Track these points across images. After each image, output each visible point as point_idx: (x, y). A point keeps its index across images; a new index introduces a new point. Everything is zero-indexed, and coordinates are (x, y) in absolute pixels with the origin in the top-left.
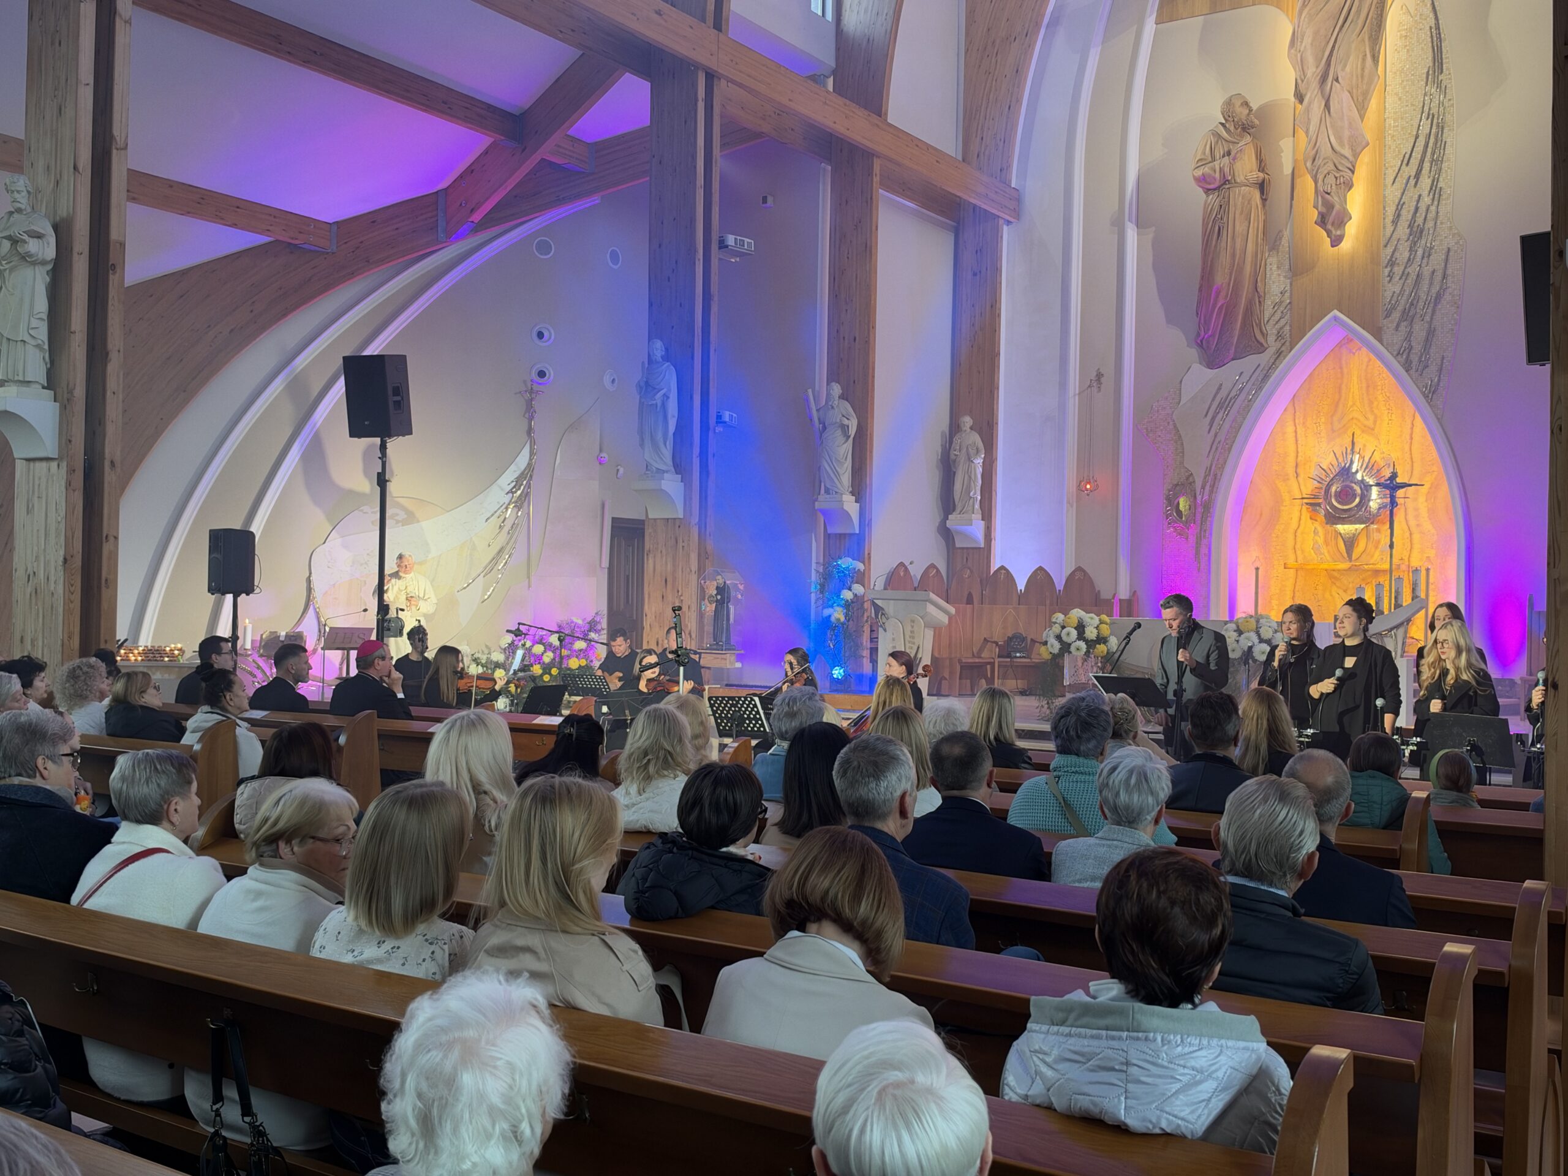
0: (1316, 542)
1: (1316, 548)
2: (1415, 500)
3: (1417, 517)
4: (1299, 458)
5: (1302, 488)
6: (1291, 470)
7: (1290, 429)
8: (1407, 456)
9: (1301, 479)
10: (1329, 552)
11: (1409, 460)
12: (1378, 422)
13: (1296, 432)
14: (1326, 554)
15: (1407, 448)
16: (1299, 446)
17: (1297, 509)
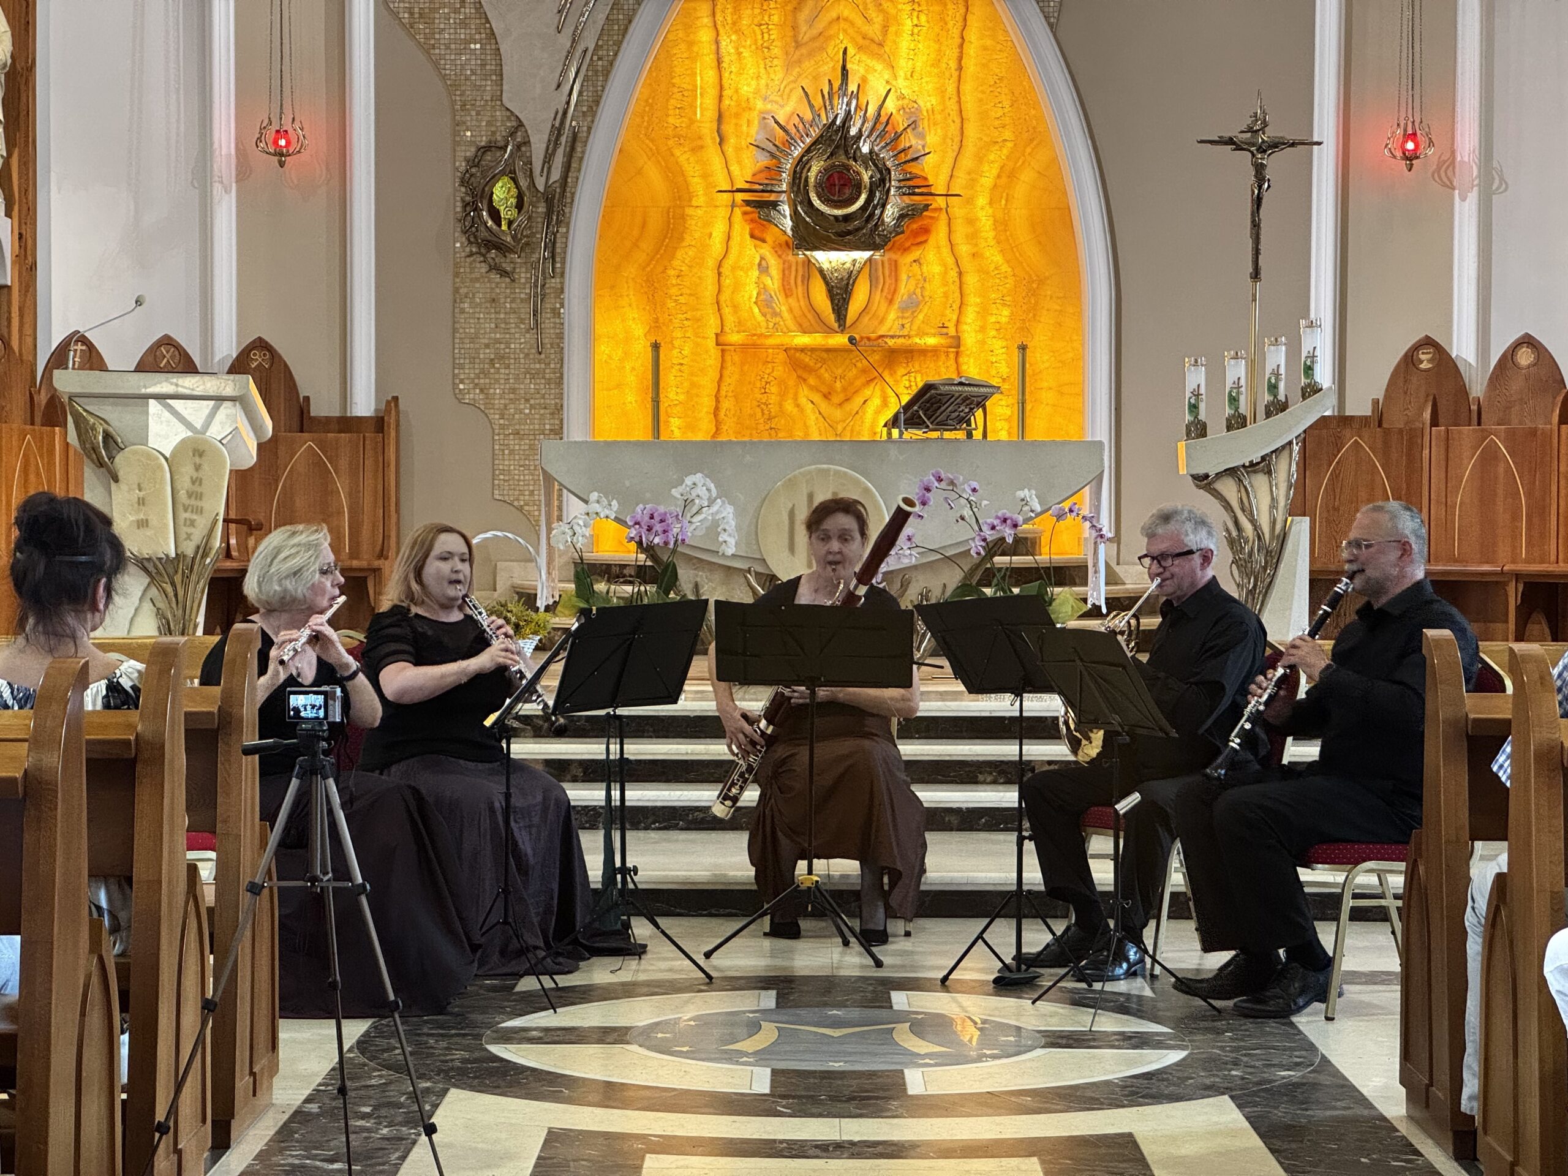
0: (763, 290)
1: (765, 302)
2: (970, 201)
3: (973, 237)
4: (726, 102)
5: (735, 169)
6: (708, 129)
7: (705, 36)
8: (952, 105)
9: (729, 150)
10: (791, 310)
11: (954, 115)
12: (892, 29)
13: (717, 43)
14: (786, 315)
15: (951, 89)
16: (726, 75)
17: (723, 213)
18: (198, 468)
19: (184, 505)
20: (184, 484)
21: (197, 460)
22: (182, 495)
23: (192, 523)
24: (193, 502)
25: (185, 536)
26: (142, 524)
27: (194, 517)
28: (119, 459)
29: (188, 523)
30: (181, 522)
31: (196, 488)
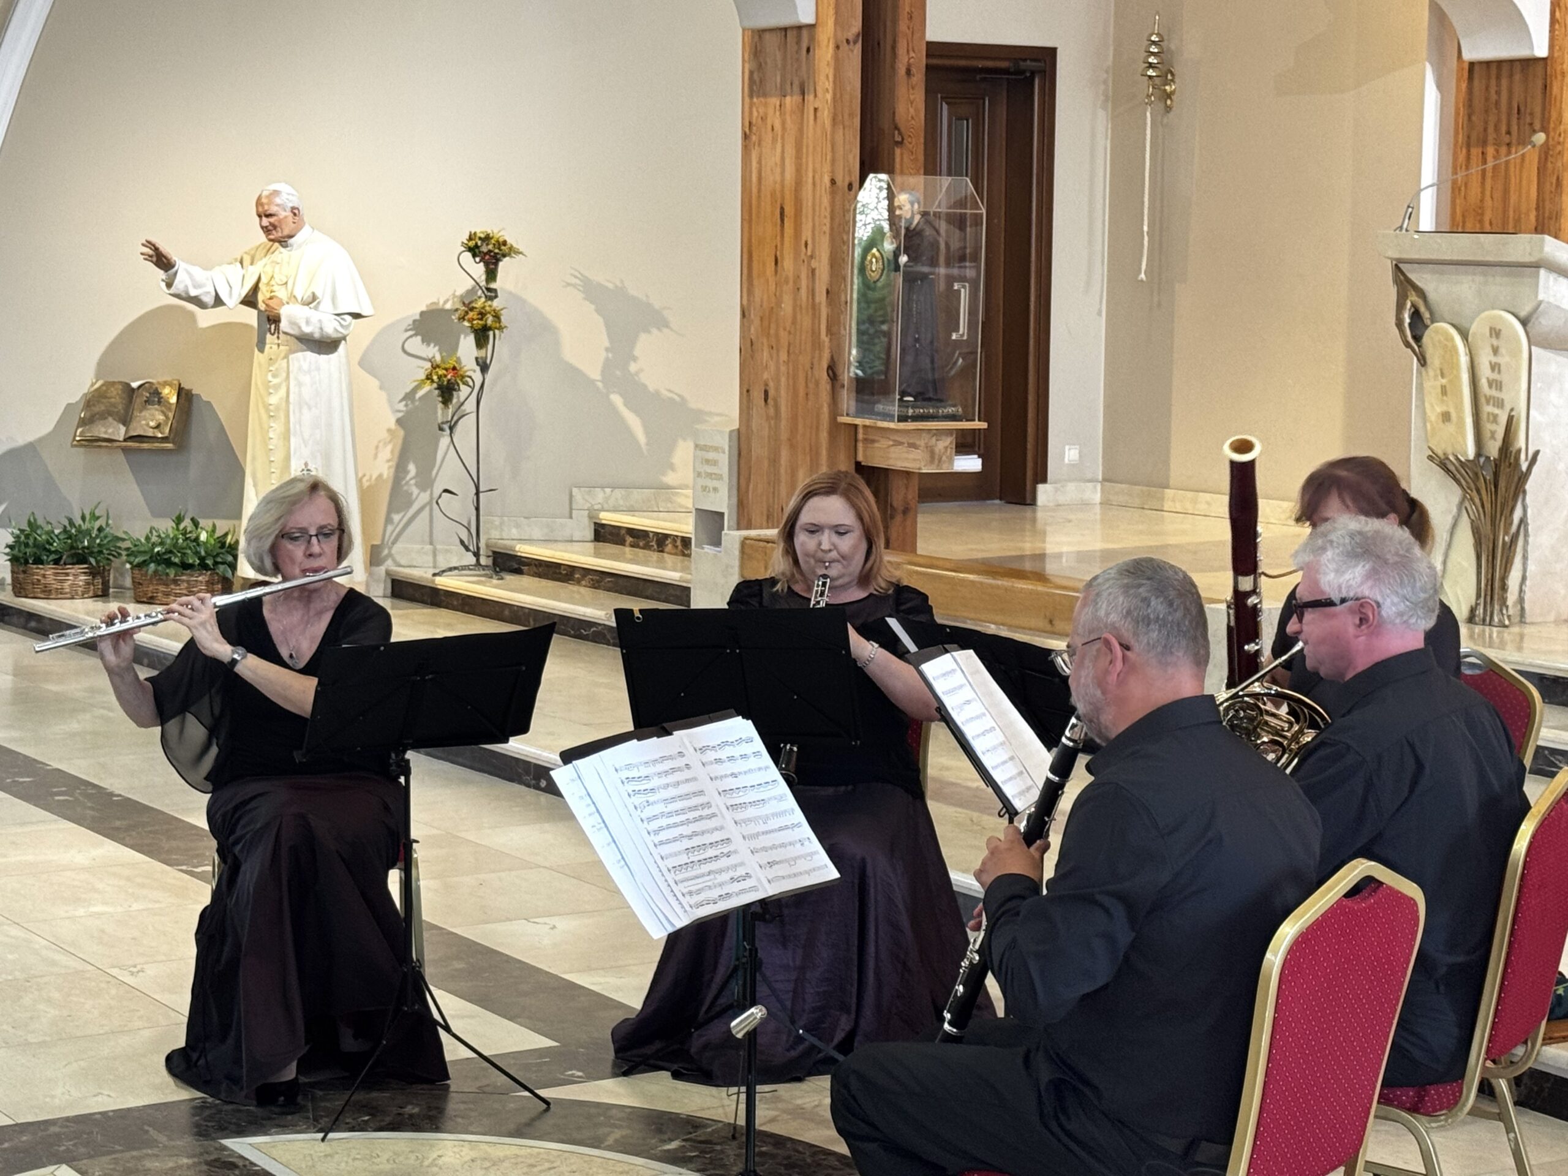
18: (1495, 351)
19: (1486, 396)
20: (1485, 373)
21: (1495, 342)
22: (1483, 383)
23: (1495, 419)
24: (1494, 393)
25: (1489, 435)
26: (1446, 417)
27: (1496, 411)
28: (1426, 339)
29: (1491, 418)
30: (1484, 417)
31: (1495, 376)
